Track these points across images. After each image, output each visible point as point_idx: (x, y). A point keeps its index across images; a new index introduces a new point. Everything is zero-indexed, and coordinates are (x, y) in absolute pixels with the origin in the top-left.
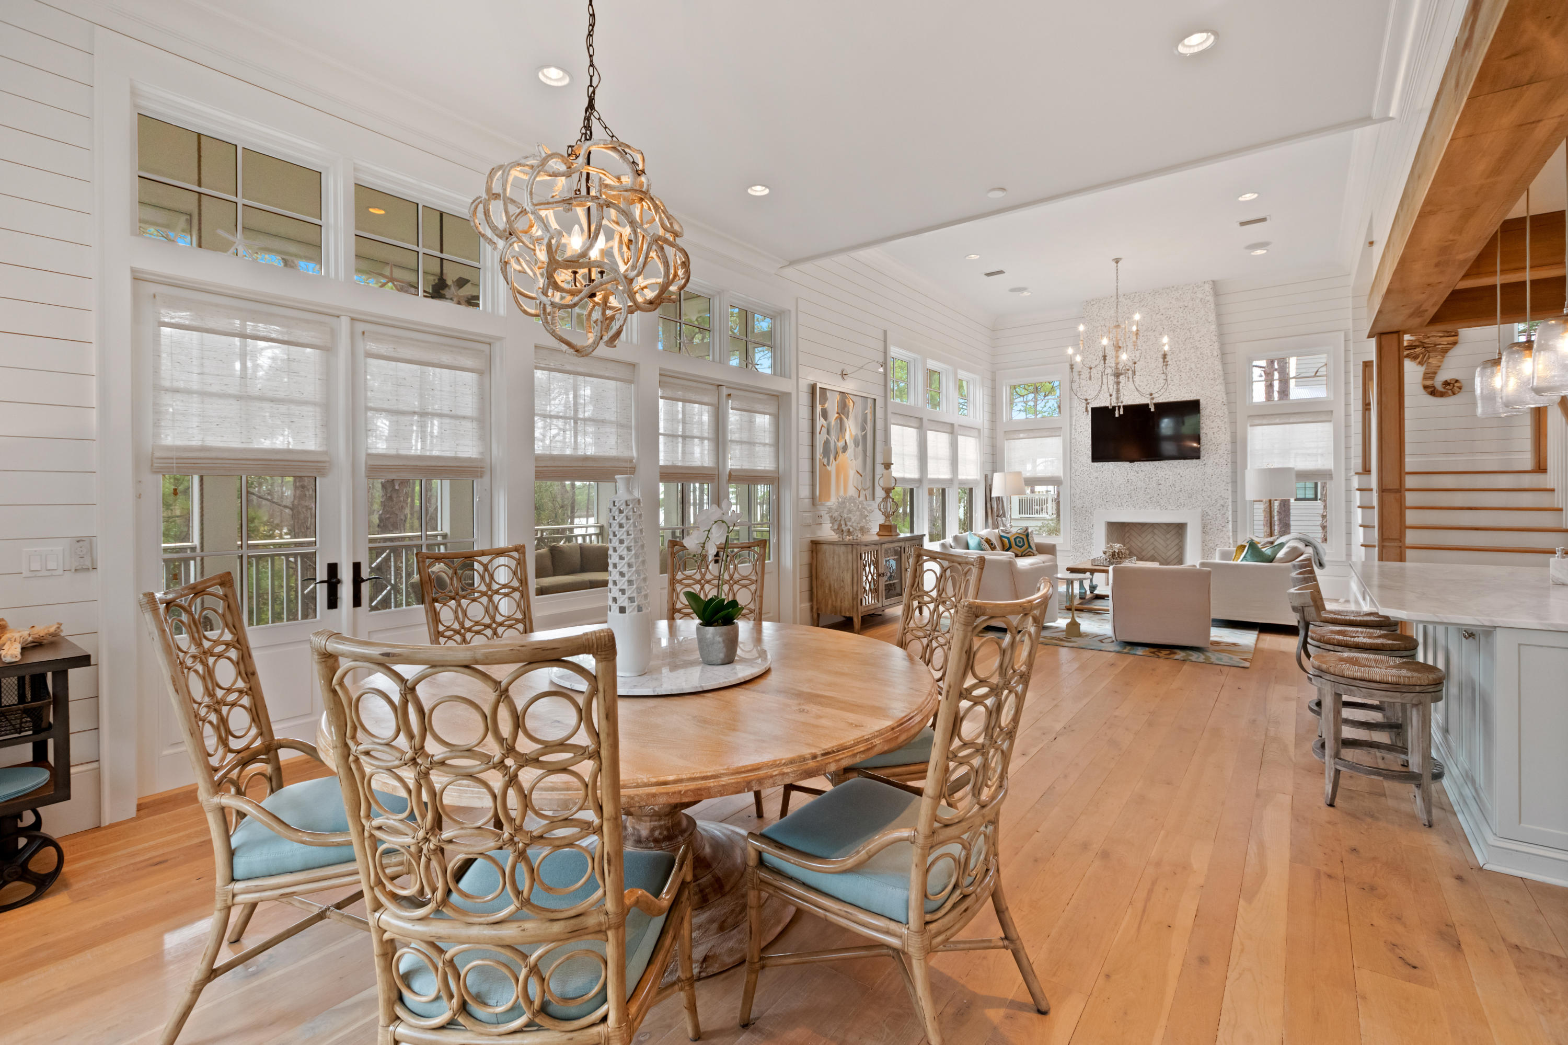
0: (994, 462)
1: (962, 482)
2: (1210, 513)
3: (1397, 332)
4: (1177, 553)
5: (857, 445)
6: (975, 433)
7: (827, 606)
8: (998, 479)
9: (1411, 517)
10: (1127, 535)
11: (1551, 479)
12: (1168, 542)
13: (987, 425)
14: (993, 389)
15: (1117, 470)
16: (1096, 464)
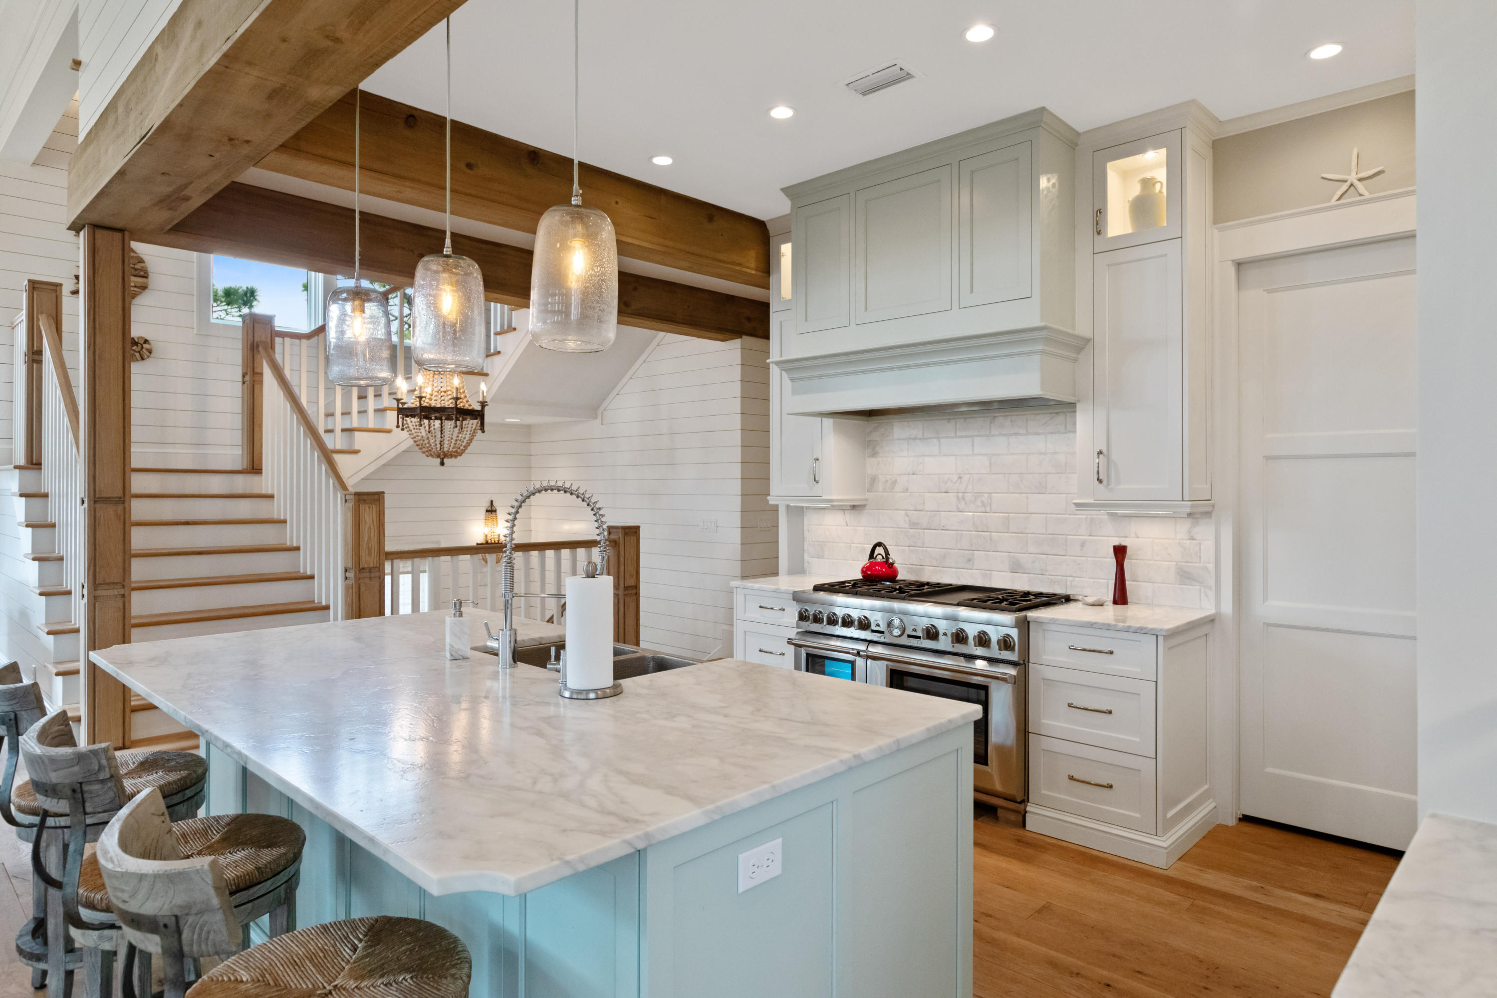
3: (121, 230)
9: (139, 539)
11: (265, 483)
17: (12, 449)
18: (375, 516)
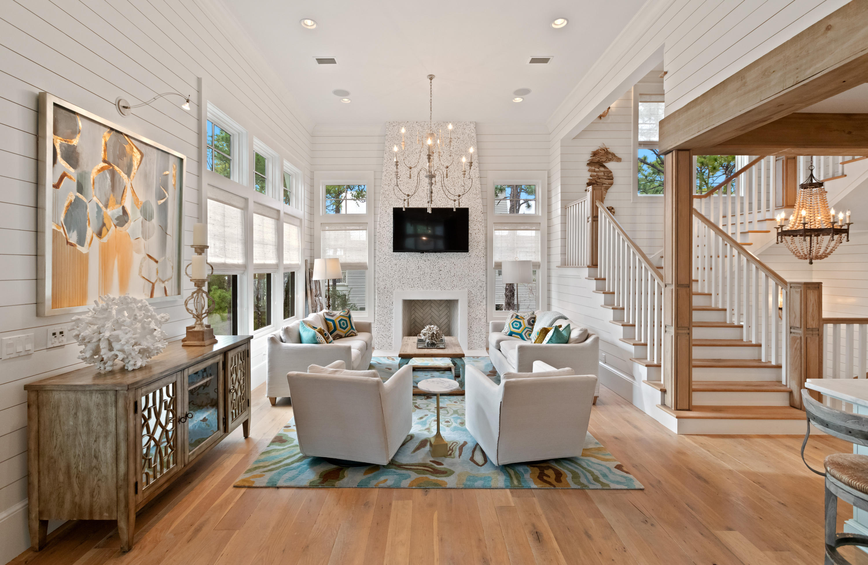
0: (312, 249)
1: (287, 267)
2: (473, 292)
3: (689, 150)
4: (446, 320)
5: (147, 216)
6: (297, 222)
7: (61, 504)
8: (318, 263)
10: (413, 308)
12: (441, 313)
13: (307, 217)
14: (312, 186)
15: (410, 259)
16: (395, 253)
17: (565, 258)
18: (816, 296)
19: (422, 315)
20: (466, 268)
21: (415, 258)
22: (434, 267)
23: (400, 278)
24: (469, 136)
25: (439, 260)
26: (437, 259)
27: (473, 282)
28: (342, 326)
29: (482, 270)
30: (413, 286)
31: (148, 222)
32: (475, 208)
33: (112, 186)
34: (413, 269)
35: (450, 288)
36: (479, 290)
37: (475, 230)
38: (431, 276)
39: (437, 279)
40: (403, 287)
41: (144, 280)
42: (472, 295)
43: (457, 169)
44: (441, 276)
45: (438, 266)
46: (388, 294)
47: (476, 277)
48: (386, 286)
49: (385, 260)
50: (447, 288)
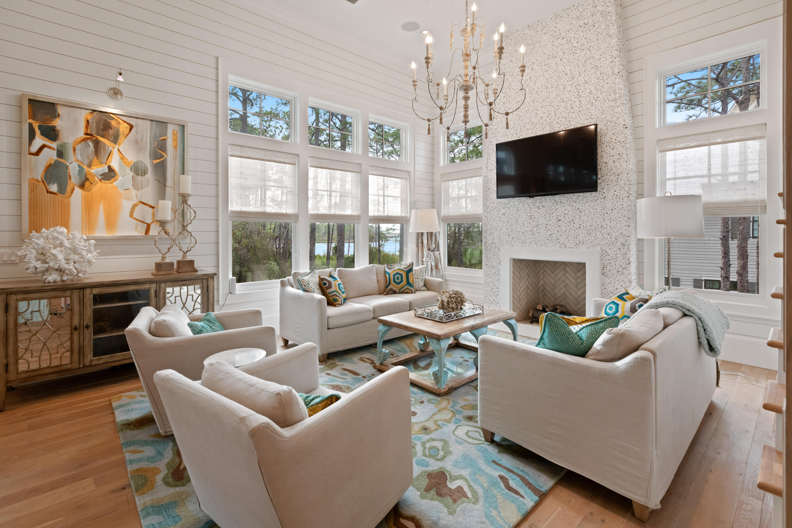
0: (433, 202)
2: (610, 253)
5: (139, 172)
10: (542, 271)
16: (501, 201)
19: (553, 282)
20: (598, 216)
21: (526, 204)
22: (551, 216)
23: (508, 231)
24: (603, 13)
25: (558, 207)
26: (555, 204)
27: (609, 237)
28: (396, 280)
29: (625, 219)
30: (524, 242)
31: (140, 177)
32: (613, 123)
33: (95, 152)
34: (524, 219)
35: (572, 246)
36: (620, 249)
37: (613, 156)
38: (546, 229)
39: (555, 232)
40: (513, 242)
41: (136, 221)
42: (608, 257)
43: (583, 70)
44: (561, 228)
45: (557, 214)
46: (496, 250)
47: (616, 230)
48: (494, 241)
49: (492, 210)
50: (569, 245)
